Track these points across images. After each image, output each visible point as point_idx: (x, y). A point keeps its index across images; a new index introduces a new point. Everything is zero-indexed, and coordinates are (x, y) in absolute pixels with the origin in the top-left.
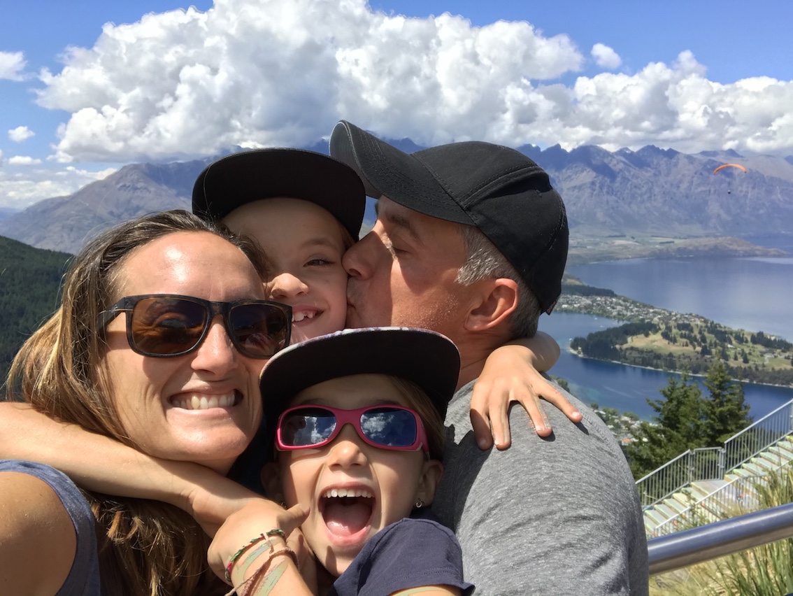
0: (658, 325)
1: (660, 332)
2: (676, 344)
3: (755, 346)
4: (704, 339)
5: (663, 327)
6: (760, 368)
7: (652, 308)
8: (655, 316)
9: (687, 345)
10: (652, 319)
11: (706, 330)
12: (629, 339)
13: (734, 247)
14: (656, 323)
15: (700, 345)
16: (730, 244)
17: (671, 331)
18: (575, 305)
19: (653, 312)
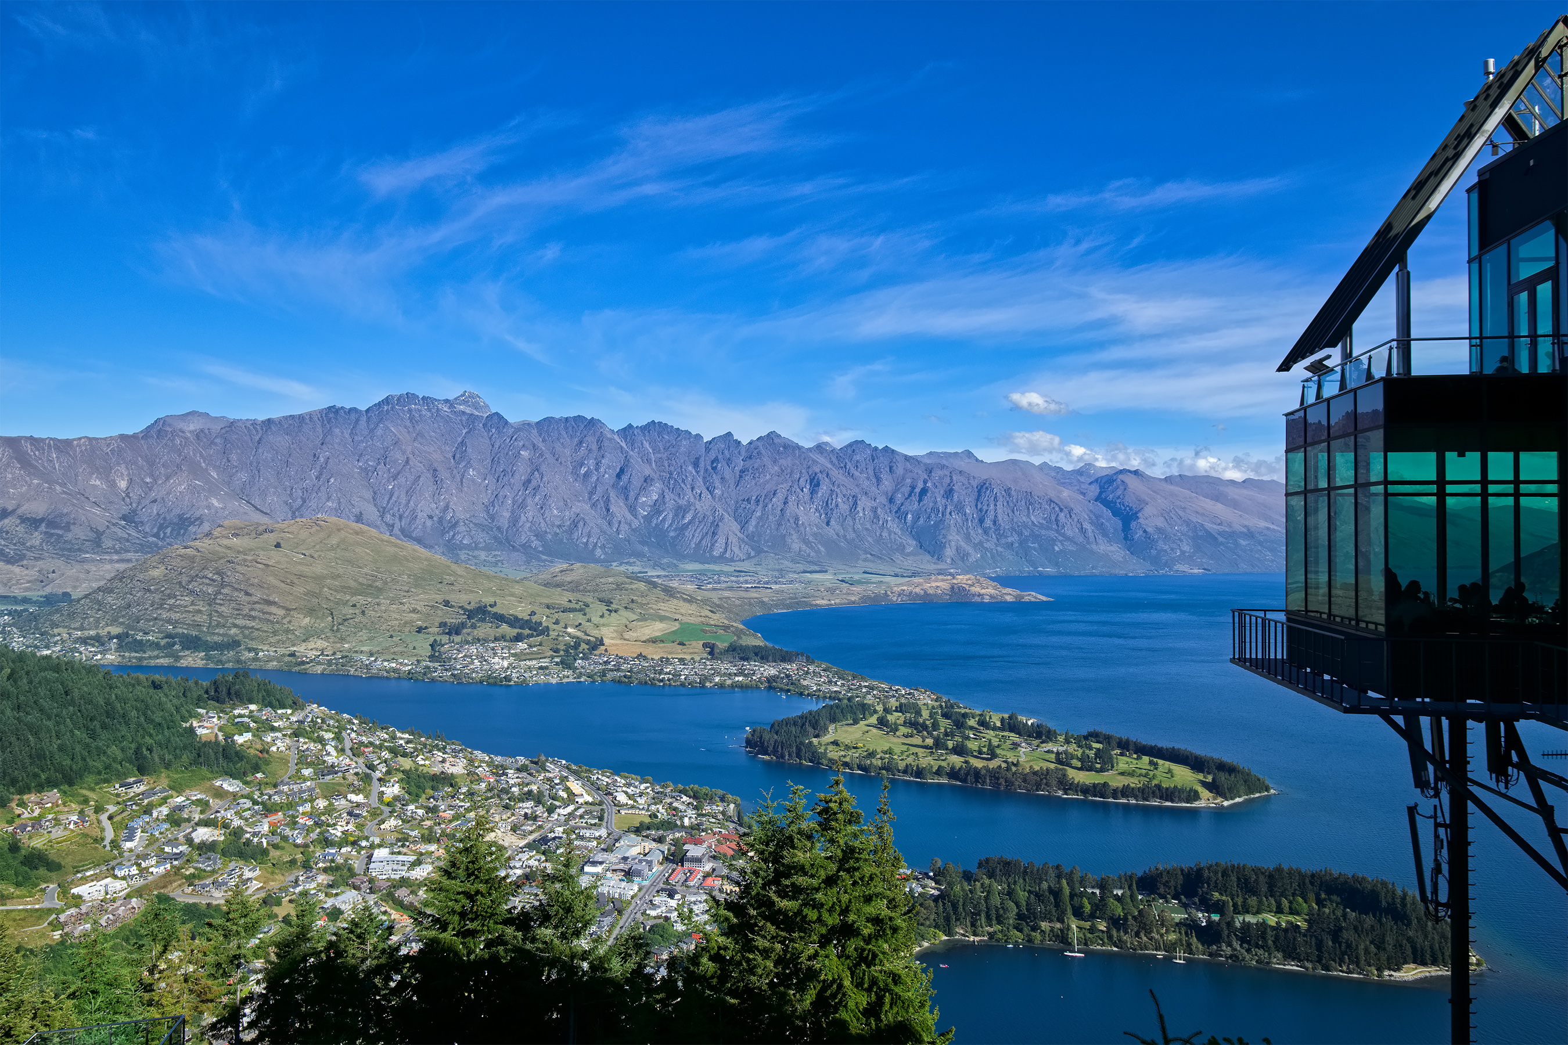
0: (873, 706)
1: (876, 716)
2: (898, 733)
3: (1006, 735)
4: (935, 726)
5: (880, 708)
6: (1014, 769)
8: (868, 693)
9: (912, 736)
10: (864, 697)
12: (831, 727)
13: (976, 589)
14: (870, 702)
15: (930, 734)
16: (971, 586)
17: (890, 714)
19: (865, 687)
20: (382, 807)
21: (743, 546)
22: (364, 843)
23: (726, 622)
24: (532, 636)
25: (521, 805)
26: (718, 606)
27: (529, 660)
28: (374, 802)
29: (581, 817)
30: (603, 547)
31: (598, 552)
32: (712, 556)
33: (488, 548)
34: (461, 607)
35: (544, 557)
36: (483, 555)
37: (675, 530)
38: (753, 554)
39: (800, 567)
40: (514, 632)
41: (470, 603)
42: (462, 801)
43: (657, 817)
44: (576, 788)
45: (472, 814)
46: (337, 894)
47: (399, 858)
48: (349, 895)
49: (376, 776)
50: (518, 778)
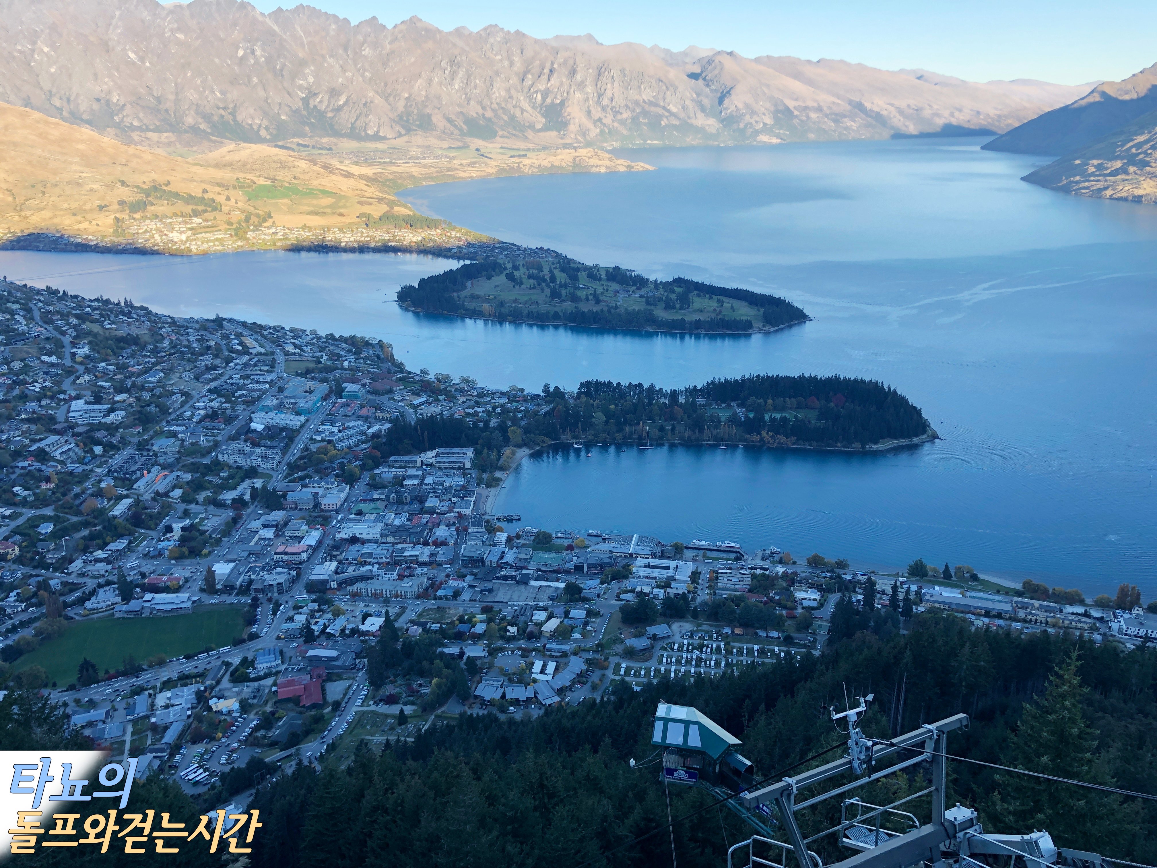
0: (504, 264)
1: (505, 272)
2: (522, 286)
3: (609, 284)
4: (553, 279)
5: (509, 266)
6: (613, 311)
8: (501, 253)
9: (534, 288)
10: (497, 257)
11: (558, 266)
12: (469, 284)
13: (594, 161)
14: (501, 261)
15: (548, 286)
16: (589, 158)
17: (517, 271)
19: (498, 248)
20: (76, 366)
21: (394, 125)
22: (62, 396)
23: (380, 195)
24: (205, 211)
25: (201, 358)
26: (374, 180)
27: (205, 232)
28: (68, 362)
29: (255, 365)
30: (267, 128)
31: (263, 133)
32: (367, 134)
33: (158, 130)
34: (138, 187)
35: (214, 138)
36: (154, 136)
37: (333, 110)
38: (403, 132)
39: (445, 144)
40: (188, 209)
41: (144, 182)
42: (149, 357)
43: (321, 362)
44: (250, 342)
45: (158, 367)
46: (41, 440)
47: (96, 407)
48: (52, 438)
49: (67, 340)
50: (198, 335)
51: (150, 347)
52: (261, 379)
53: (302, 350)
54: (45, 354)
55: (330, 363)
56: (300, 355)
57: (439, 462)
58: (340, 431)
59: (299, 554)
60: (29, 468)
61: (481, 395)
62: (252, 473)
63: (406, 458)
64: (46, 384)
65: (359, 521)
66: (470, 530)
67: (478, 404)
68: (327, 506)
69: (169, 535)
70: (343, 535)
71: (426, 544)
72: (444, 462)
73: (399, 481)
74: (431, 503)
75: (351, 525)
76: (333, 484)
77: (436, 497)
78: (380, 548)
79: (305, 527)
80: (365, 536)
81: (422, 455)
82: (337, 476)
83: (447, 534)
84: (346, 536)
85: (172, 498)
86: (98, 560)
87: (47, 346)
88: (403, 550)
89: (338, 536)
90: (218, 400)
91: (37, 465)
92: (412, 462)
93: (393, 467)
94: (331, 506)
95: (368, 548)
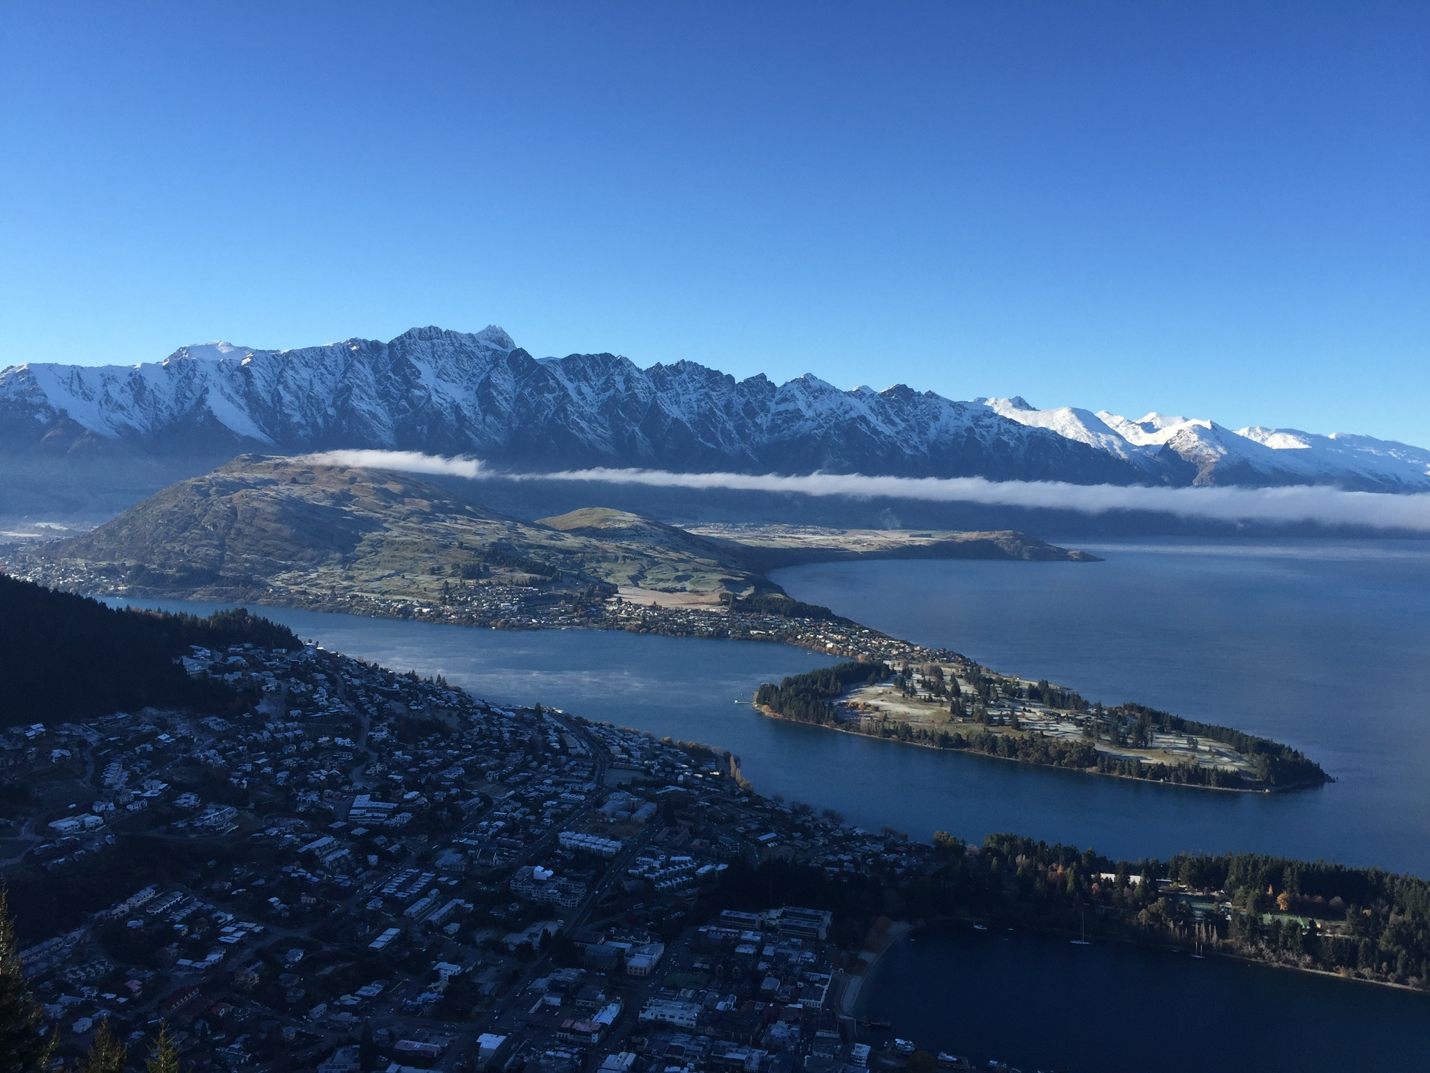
0: (892, 666)
1: (893, 679)
3: (1033, 703)
4: (957, 691)
5: (899, 669)
7: (889, 638)
11: (963, 674)
15: (950, 702)
17: (910, 676)
18: (770, 632)
20: (369, 752)
23: (748, 573)
25: (511, 755)
26: (741, 555)
27: (540, 605)
28: (362, 747)
29: (572, 770)
34: (475, 550)
41: (484, 545)
42: (452, 748)
43: (650, 774)
44: (571, 741)
45: (459, 763)
46: (313, 840)
47: (381, 805)
48: (325, 840)
49: (366, 721)
50: (512, 727)
51: (456, 736)
52: (577, 789)
53: (631, 756)
54: (340, 736)
55: (662, 775)
56: (628, 761)
57: (785, 926)
58: (662, 868)
59: (588, 1034)
60: (294, 875)
61: (849, 837)
62: (547, 911)
63: (743, 915)
64: (334, 771)
65: (671, 998)
66: (818, 1034)
67: (844, 850)
68: (633, 970)
69: (433, 985)
70: (647, 1016)
71: (756, 1045)
72: (793, 927)
73: (729, 945)
74: (768, 984)
75: (660, 1002)
76: (644, 939)
77: (777, 977)
78: (695, 1042)
79: (601, 996)
80: (676, 1020)
81: (764, 914)
82: (651, 928)
83: (786, 1034)
84: (652, 1018)
85: (447, 934)
86: (344, 1008)
87: (344, 726)
88: (724, 1050)
89: (641, 1015)
90: (522, 810)
91: (302, 872)
92: (748, 921)
93: (724, 927)
94: (638, 971)
95: (679, 1041)
